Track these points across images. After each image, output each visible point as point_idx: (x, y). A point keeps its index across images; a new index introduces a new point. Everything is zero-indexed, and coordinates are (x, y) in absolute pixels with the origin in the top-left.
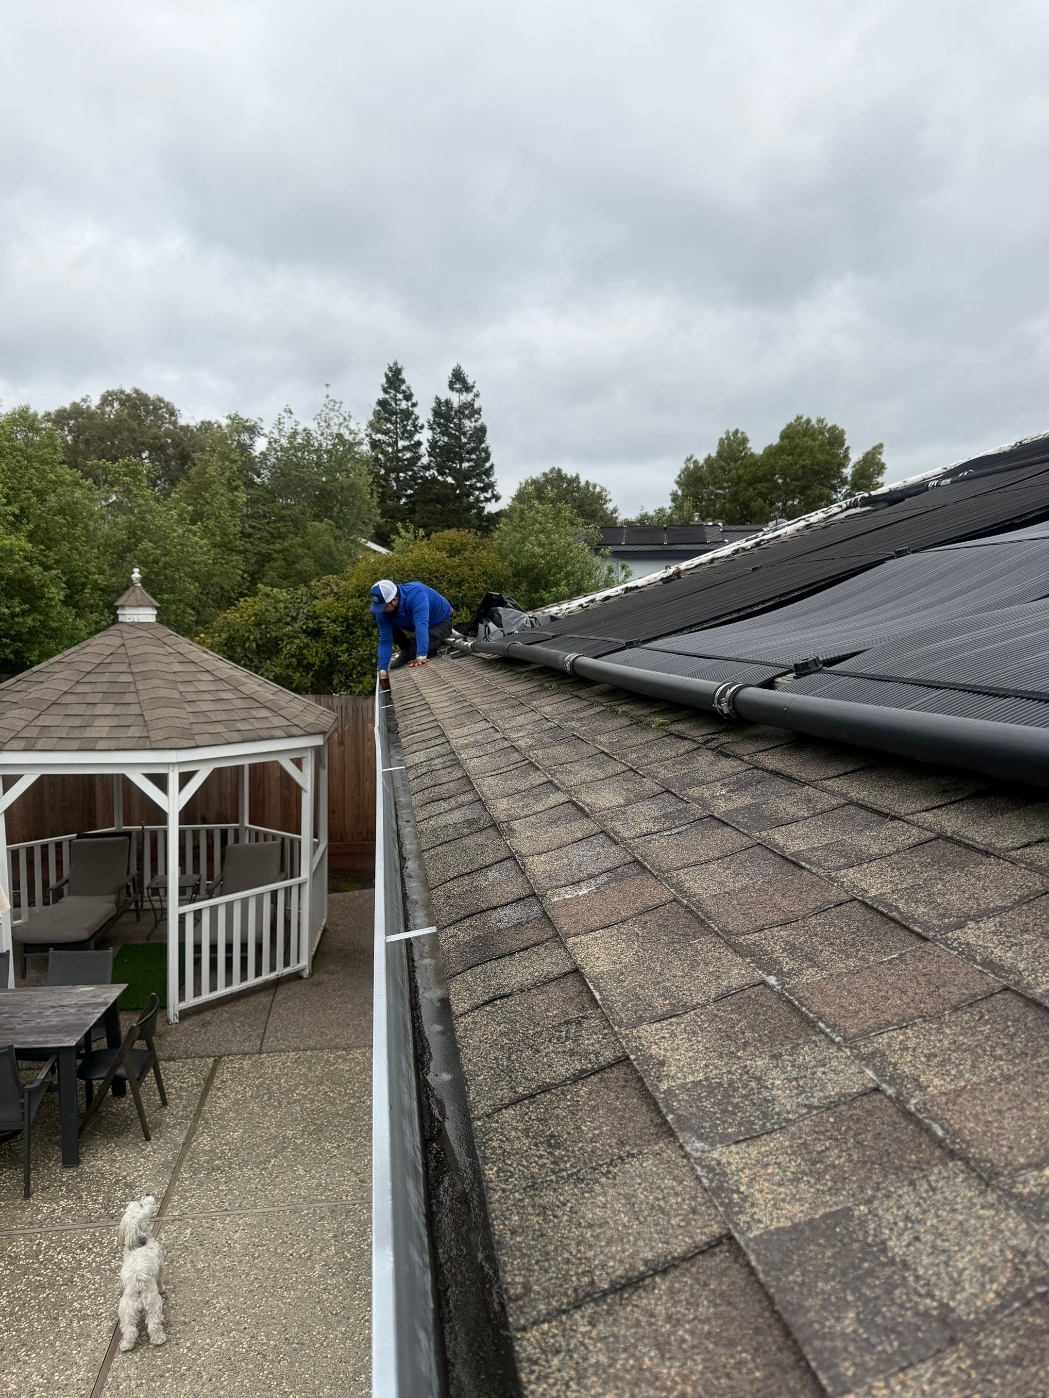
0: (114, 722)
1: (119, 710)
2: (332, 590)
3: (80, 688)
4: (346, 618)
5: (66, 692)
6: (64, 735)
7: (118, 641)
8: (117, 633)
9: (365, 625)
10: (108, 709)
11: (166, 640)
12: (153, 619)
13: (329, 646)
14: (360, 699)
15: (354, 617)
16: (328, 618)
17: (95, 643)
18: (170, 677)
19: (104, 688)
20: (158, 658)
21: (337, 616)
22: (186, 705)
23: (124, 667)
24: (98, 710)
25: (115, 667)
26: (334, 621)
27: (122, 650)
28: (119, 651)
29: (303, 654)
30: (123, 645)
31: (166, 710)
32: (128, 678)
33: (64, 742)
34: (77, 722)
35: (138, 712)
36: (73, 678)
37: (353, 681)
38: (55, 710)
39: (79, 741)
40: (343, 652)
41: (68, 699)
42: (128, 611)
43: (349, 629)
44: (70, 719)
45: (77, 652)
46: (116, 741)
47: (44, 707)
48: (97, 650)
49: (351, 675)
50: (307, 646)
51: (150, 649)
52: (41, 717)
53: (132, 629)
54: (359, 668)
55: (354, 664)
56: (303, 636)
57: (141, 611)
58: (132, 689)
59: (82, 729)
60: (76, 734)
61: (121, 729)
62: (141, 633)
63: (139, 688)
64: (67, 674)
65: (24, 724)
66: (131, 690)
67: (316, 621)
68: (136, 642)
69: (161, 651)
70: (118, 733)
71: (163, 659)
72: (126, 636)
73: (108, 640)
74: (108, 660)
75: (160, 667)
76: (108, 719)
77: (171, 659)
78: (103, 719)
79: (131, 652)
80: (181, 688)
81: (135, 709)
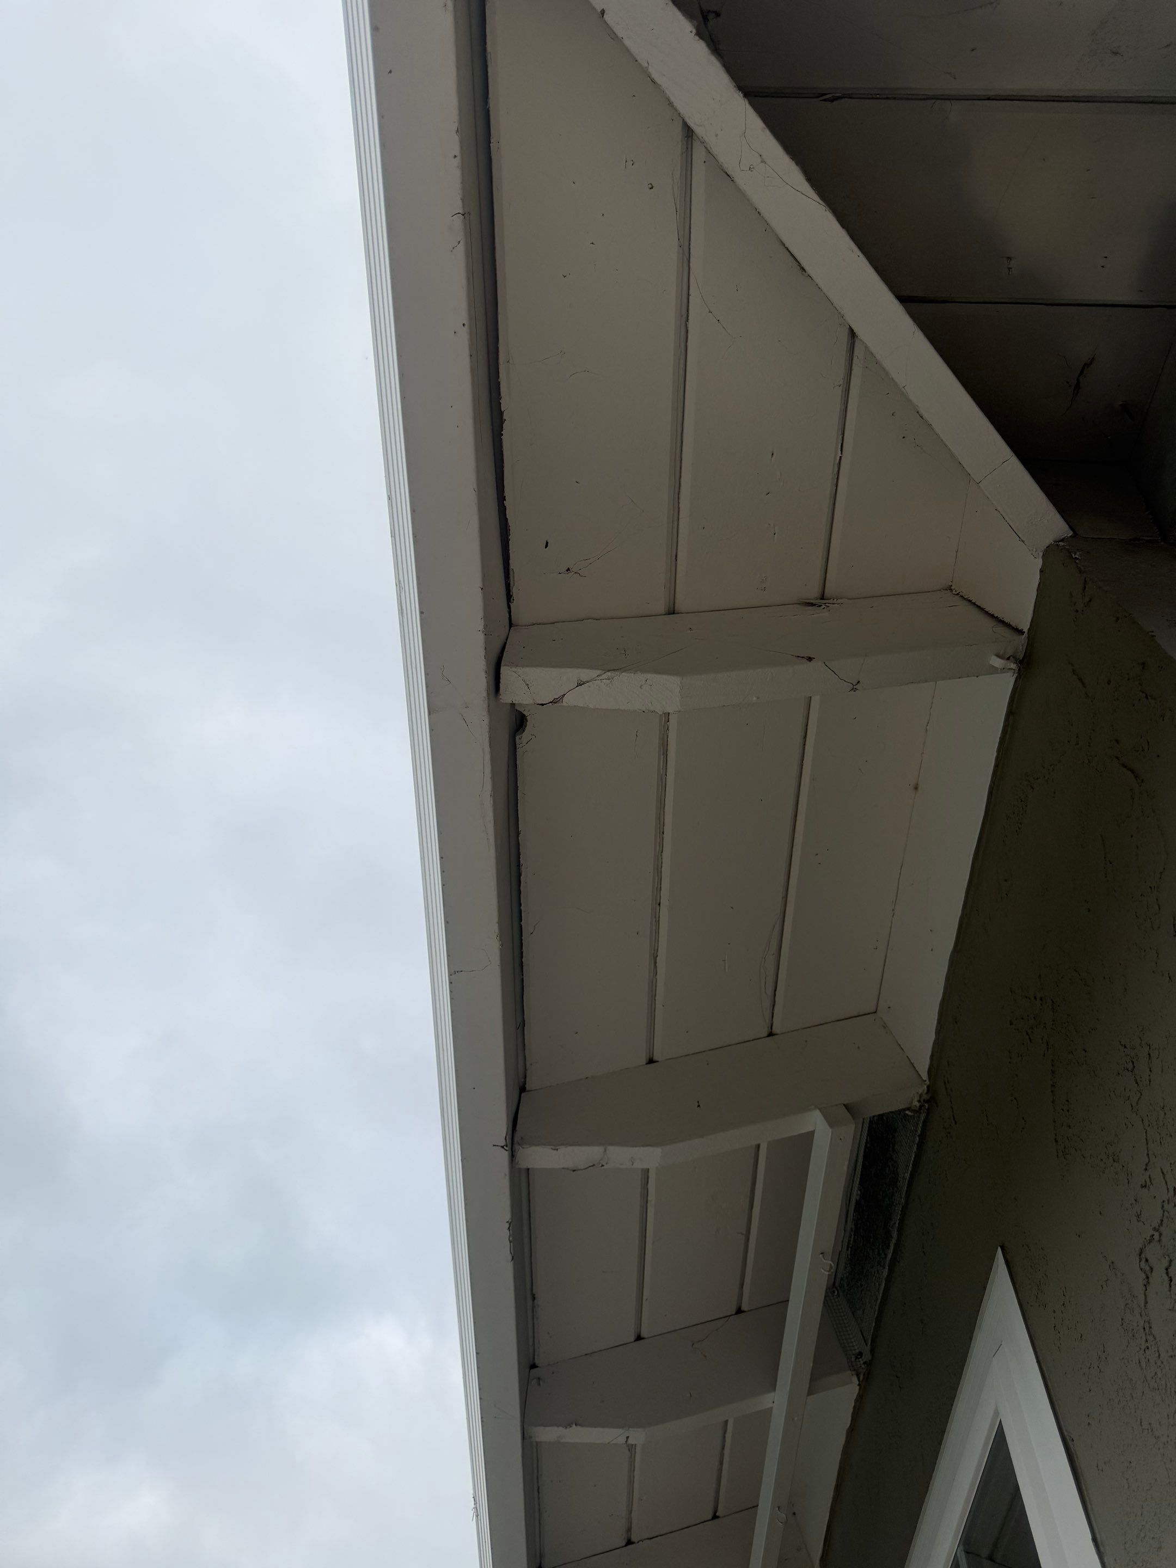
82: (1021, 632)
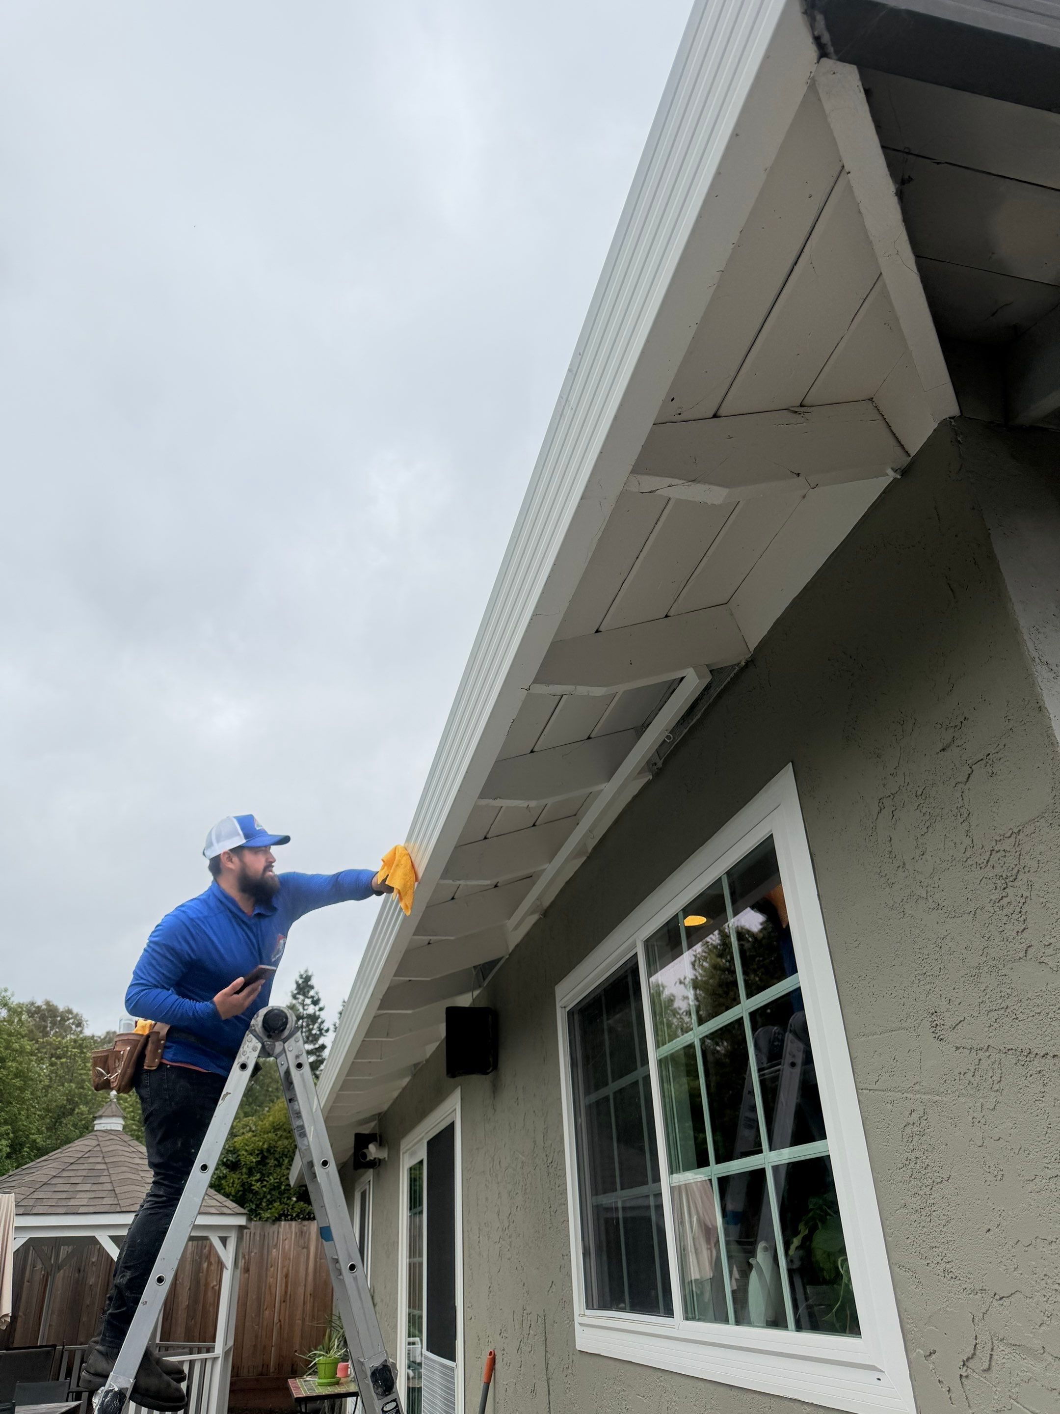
0: (92, 1195)
1: (95, 1188)
2: (251, 1128)
3: (65, 1174)
4: (261, 1151)
5: (54, 1177)
6: (54, 1204)
7: (95, 1143)
8: (94, 1137)
9: (277, 1156)
10: (87, 1187)
11: (129, 1143)
12: (120, 1128)
13: (245, 1176)
14: (268, 1224)
15: (268, 1150)
16: (246, 1151)
17: (75, 1145)
18: (136, 1167)
19: (84, 1173)
20: (125, 1153)
21: (253, 1150)
22: (145, 1185)
23: (99, 1160)
24: (79, 1188)
25: (91, 1160)
26: (251, 1154)
27: (98, 1148)
28: (95, 1149)
29: (221, 1184)
30: (99, 1145)
31: (132, 1186)
32: (103, 1166)
33: (54, 1208)
34: (64, 1196)
35: (110, 1188)
36: (60, 1167)
37: (262, 1209)
38: (45, 1188)
39: (66, 1208)
40: (257, 1181)
41: (54, 1181)
42: (103, 1120)
43: (263, 1162)
44: (58, 1193)
45: (61, 1152)
46: (94, 1207)
47: (38, 1186)
48: (78, 1148)
49: (261, 1204)
50: (225, 1177)
51: (119, 1147)
52: (35, 1193)
53: (105, 1134)
54: (269, 1197)
55: (265, 1192)
56: (223, 1168)
57: (114, 1120)
58: (106, 1173)
59: (67, 1200)
60: (63, 1203)
61: (98, 1200)
62: (112, 1137)
63: (111, 1172)
64: (55, 1165)
65: (23, 1197)
66: (104, 1174)
67: (235, 1156)
68: (108, 1143)
69: (127, 1149)
70: (95, 1202)
71: (128, 1154)
72: (100, 1139)
73: (86, 1142)
74: (86, 1156)
75: (127, 1159)
76: (88, 1193)
77: (134, 1155)
78: (83, 1193)
79: (104, 1150)
80: (142, 1174)
81: (109, 1187)
82: (909, 455)
